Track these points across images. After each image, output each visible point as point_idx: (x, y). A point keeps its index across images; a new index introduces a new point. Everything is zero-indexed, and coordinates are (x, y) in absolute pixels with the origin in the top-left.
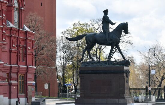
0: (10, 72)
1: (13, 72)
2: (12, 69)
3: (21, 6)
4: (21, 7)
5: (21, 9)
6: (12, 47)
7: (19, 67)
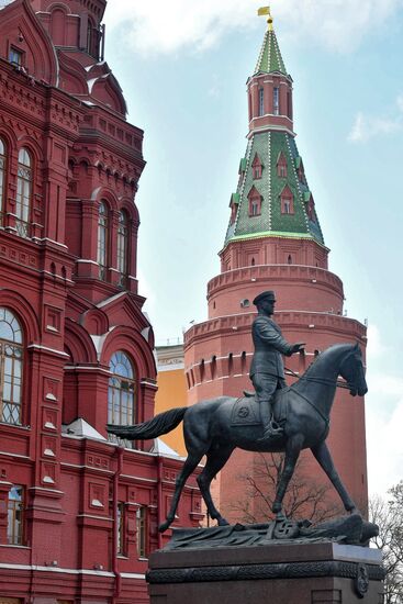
0: (76, 595)
1: (86, 596)
2: (83, 584)
3: (142, 374)
4: (144, 380)
5: (143, 386)
6: (86, 507)
7: (117, 578)
